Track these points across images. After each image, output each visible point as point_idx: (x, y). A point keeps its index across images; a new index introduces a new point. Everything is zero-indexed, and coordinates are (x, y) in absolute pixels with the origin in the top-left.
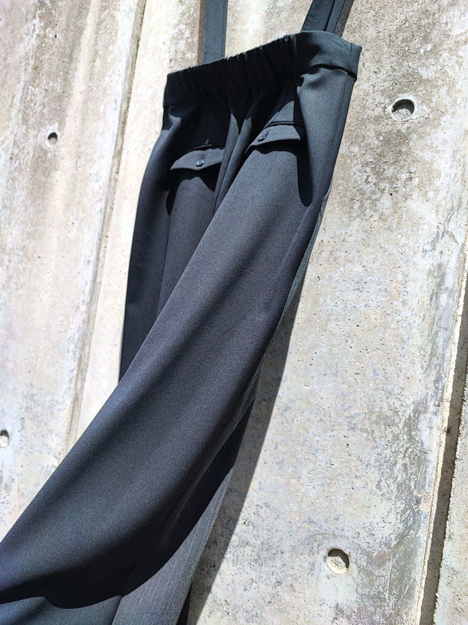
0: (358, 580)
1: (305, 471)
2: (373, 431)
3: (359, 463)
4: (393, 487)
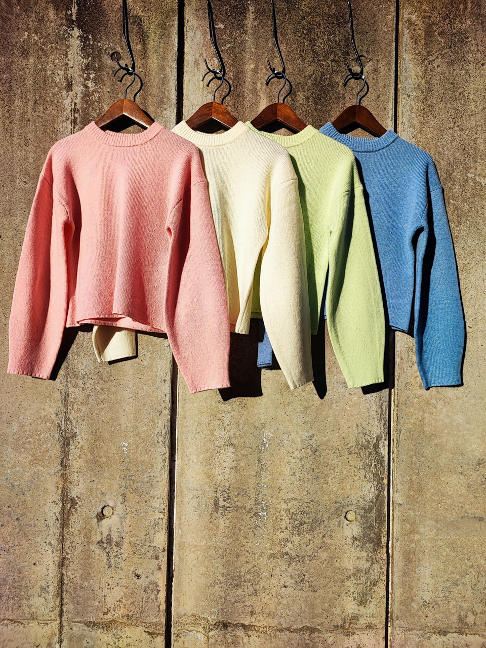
0: (362, 522)
3: (355, 469)
4: (372, 476)
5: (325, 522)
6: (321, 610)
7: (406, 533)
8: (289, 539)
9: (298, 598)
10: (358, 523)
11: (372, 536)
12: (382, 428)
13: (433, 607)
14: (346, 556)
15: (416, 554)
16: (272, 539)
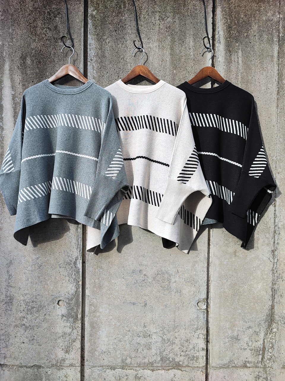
0: (67, 306)
1: (49, 282)
2: (66, 267)
3: (63, 276)
4: (73, 280)
5: (46, 307)
6: (44, 356)
7: (92, 312)
8: (25, 317)
9: (31, 349)
10: (65, 307)
11: (72, 314)
12: (79, 253)
13: (107, 354)
14: (58, 325)
15: (97, 324)
16: (15, 317)
